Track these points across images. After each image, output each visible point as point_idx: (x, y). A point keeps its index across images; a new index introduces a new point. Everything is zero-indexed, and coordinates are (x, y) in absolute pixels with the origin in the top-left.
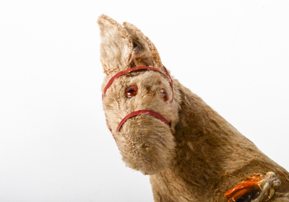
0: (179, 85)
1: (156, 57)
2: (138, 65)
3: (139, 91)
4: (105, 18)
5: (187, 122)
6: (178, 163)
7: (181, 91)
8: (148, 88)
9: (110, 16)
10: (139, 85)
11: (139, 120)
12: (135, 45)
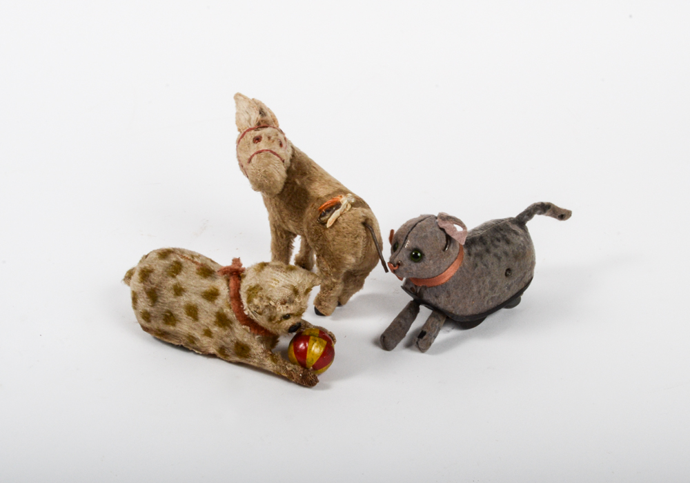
0: (291, 144)
1: (275, 121)
2: (262, 125)
3: (263, 139)
4: (240, 95)
5: (296, 168)
6: (289, 195)
7: (292, 147)
8: (269, 138)
9: (243, 93)
10: (263, 136)
11: (262, 155)
12: (260, 113)
